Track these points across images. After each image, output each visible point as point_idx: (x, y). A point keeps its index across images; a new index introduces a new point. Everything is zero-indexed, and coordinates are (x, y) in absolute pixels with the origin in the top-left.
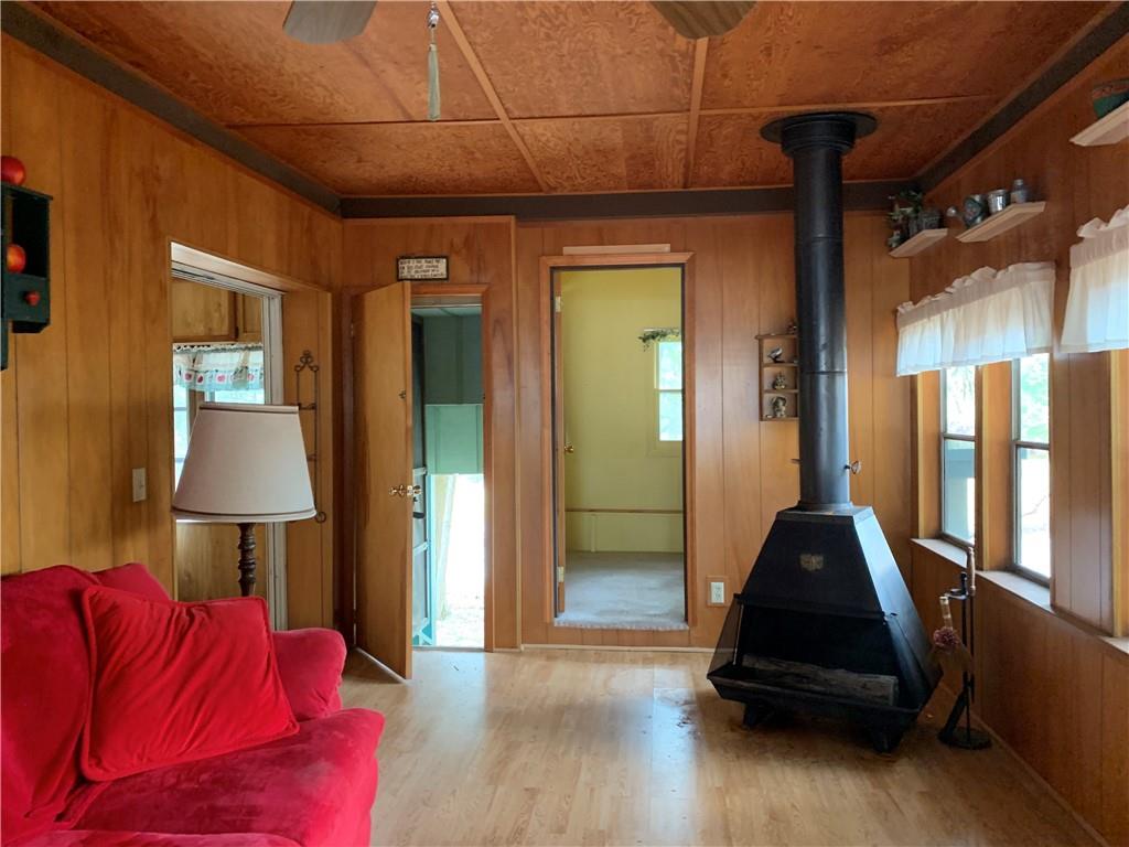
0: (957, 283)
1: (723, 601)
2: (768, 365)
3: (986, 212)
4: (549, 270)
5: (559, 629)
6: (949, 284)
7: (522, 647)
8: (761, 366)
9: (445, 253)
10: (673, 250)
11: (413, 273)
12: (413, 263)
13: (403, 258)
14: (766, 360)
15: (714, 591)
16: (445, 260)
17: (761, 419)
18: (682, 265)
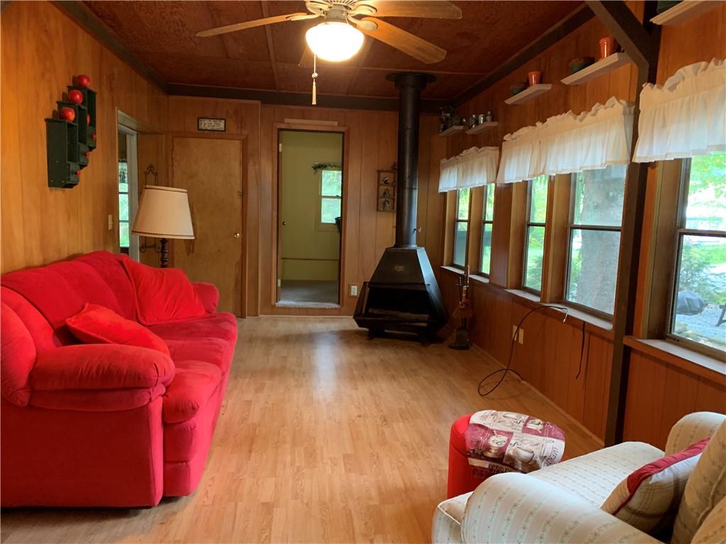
0: (465, 151)
1: (356, 294)
2: (382, 185)
3: (477, 123)
4: (276, 130)
5: (279, 308)
6: (462, 152)
7: (260, 316)
8: (379, 185)
9: (224, 117)
10: (339, 125)
11: (206, 126)
12: (207, 121)
13: (202, 118)
14: (382, 182)
15: (352, 290)
16: (223, 121)
17: (378, 210)
18: (343, 133)
